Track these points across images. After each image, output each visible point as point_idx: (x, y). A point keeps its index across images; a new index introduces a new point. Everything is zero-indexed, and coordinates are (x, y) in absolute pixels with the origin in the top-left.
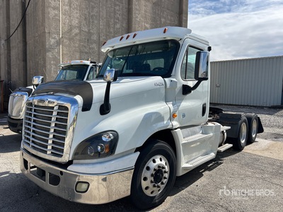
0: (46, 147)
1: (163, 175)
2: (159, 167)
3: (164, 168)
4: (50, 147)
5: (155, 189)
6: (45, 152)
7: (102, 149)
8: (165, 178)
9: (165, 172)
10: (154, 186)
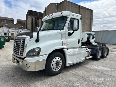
0: (19, 53)
1: (59, 63)
2: (58, 61)
3: (59, 61)
4: (20, 53)
5: (57, 68)
6: (18, 55)
7: (35, 54)
8: (60, 65)
9: (60, 63)
10: (56, 67)
